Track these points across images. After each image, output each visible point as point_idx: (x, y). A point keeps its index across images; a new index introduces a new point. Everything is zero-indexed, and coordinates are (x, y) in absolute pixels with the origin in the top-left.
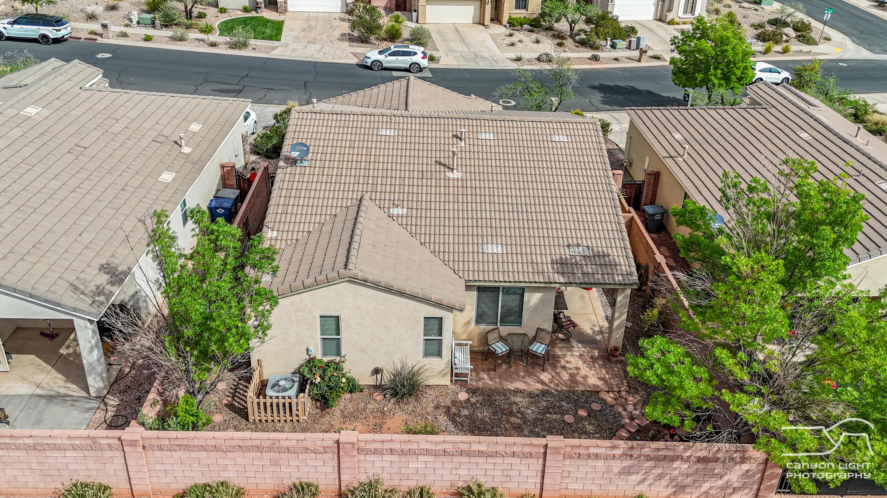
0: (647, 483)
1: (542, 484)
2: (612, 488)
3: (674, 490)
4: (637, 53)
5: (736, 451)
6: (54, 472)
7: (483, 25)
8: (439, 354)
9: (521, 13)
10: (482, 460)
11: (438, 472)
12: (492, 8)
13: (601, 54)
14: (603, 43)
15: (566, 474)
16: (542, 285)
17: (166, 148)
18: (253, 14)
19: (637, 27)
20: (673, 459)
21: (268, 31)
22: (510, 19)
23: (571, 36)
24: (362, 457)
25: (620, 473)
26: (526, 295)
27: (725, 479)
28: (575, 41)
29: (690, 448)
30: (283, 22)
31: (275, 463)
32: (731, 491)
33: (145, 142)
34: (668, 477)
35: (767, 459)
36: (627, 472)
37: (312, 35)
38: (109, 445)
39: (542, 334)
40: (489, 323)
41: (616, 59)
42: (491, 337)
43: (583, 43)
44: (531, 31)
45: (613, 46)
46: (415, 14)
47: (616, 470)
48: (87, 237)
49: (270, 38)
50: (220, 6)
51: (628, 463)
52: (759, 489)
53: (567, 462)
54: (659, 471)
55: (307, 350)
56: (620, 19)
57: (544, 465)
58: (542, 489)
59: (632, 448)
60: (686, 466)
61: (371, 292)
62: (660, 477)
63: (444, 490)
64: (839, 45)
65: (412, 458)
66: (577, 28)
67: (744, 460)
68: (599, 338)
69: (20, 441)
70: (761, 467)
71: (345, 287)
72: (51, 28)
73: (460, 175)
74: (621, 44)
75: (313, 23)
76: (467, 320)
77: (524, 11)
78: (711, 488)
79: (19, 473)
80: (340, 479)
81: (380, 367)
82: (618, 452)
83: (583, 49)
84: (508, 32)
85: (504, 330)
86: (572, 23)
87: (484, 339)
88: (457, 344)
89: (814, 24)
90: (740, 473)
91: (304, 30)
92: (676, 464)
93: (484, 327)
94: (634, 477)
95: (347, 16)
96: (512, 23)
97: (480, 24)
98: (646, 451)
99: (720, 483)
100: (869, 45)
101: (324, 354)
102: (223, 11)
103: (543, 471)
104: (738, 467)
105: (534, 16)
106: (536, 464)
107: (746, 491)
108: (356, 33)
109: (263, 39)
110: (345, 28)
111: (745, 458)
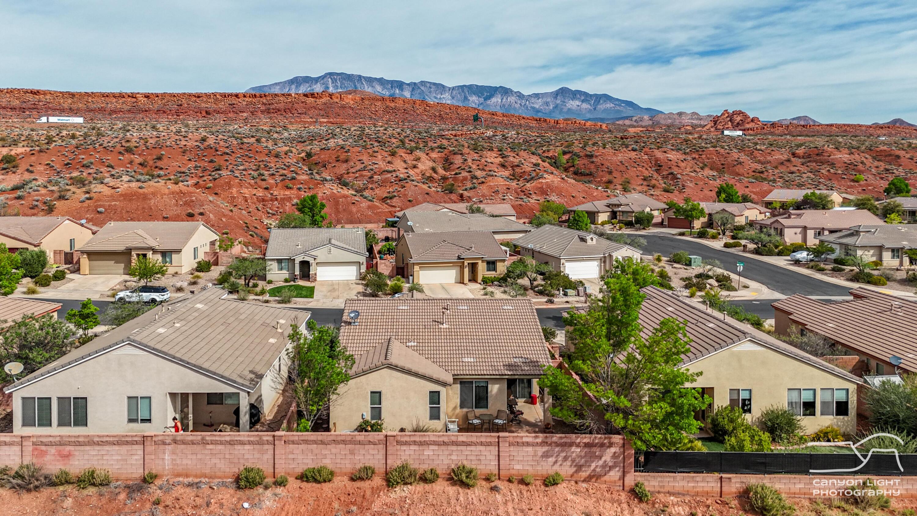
0: (559, 464)
1: (499, 465)
2: (539, 468)
3: (575, 469)
4: (583, 299)
5: (605, 438)
6: (236, 461)
7: (463, 283)
8: (439, 418)
9: (491, 274)
10: (463, 448)
11: (440, 458)
12: (469, 272)
13: (555, 300)
14: (557, 292)
15: (512, 458)
16: (498, 377)
17: (269, 329)
18: (292, 283)
19: (584, 281)
20: (571, 445)
21: (304, 293)
22: (484, 278)
23: (531, 289)
24: (399, 447)
25: (542, 456)
26: (490, 386)
27: (603, 459)
28: (534, 291)
29: (578, 437)
30: (314, 287)
31: (352, 453)
32: (608, 469)
33: (258, 325)
34: (570, 459)
35: (624, 443)
36: (546, 455)
37: (336, 293)
38: (267, 440)
39: (502, 414)
40: (468, 408)
41: (567, 302)
42: (470, 416)
43: (541, 293)
44: (500, 286)
45: (566, 294)
46: (411, 278)
47: (540, 454)
48: (240, 359)
49: (306, 297)
50: (267, 279)
51: (545, 449)
52: (624, 466)
53: (512, 448)
54: (564, 454)
55: (362, 415)
56: (570, 277)
57: (499, 451)
58: (499, 469)
59: (546, 437)
60: (579, 450)
61: (399, 374)
62: (565, 459)
63: (444, 472)
64: (756, 290)
65: (425, 447)
66: (535, 283)
67: (611, 445)
68: (540, 424)
69: (223, 439)
70: (622, 450)
71: (386, 372)
72: (158, 294)
73: (447, 326)
74: (570, 292)
75: (336, 287)
76: (454, 406)
77: (494, 273)
78: (597, 466)
79: (217, 461)
80: (386, 464)
81: (404, 427)
82: (539, 440)
83: (539, 297)
84: (482, 287)
85: (479, 411)
86: (532, 281)
87: (466, 418)
88: (449, 421)
89: (733, 276)
90: (611, 455)
91: (330, 291)
92: (573, 449)
93: (465, 410)
94: (550, 459)
95: (360, 282)
96: (485, 281)
97: (460, 283)
98: (555, 439)
99: (601, 463)
100: (782, 290)
101: (372, 418)
102: (270, 282)
103: (499, 456)
104: (608, 450)
105: (502, 276)
106: (494, 450)
107: (617, 469)
108: (369, 291)
109: (301, 297)
110: (361, 288)
111: (612, 444)
